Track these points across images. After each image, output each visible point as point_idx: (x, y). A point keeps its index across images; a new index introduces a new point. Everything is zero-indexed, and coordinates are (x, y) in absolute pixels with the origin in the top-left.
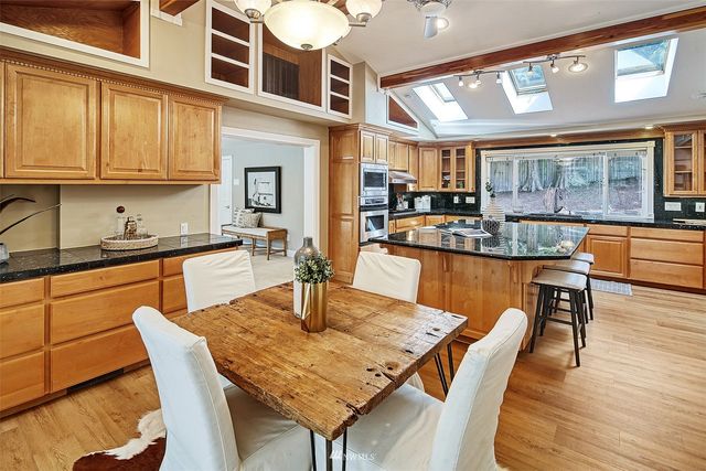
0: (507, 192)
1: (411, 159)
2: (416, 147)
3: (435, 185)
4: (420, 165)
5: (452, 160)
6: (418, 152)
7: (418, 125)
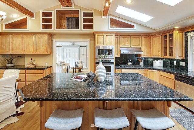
1: (143, 42)
2: (149, 36)
3: (160, 54)
4: (152, 45)
5: (167, 40)
6: (150, 38)
7: (135, 27)
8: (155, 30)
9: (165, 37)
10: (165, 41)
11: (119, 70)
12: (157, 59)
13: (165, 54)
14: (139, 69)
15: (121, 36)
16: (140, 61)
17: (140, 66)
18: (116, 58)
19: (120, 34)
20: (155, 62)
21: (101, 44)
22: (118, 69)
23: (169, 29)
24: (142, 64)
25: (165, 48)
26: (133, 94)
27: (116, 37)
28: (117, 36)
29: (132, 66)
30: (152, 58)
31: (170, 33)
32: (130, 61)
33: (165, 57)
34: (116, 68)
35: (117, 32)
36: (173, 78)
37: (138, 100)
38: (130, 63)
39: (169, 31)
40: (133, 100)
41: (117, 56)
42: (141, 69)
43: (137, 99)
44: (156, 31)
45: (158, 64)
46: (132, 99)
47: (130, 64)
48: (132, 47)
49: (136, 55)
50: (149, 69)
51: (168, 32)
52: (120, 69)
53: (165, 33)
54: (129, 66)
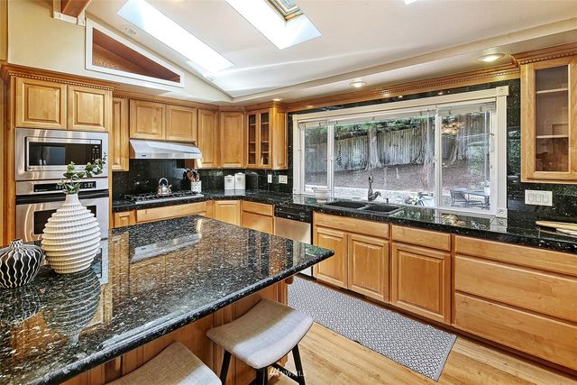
0: (321, 173)
1: (202, 127)
2: (215, 111)
3: (241, 160)
4: (222, 136)
5: (257, 127)
6: (219, 118)
7: (182, 79)
8: (233, 98)
9: (252, 118)
10: (252, 129)
11: (127, 213)
12: (233, 172)
13: (252, 158)
14: (191, 201)
15: (132, 102)
16: (192, 178)
17: (194, 193)
18: (115, 174)
19: (132, 95)
20: (229, 181)
21: (48, 121)
22: (122, 210)
23: (261, 101)
24: (197, 186)
25: (252, 146)
26: (222, 281)
27: (114, 103)
28: (117, 100)
29: (171, 196)
30: (220, 170)
31: (264, 111)
32: (164, 182)
33: (252, 166)
34: (115, 210)
35: (119, 84)
36: (271, 213)
37: (242, 297)
38: (164, 188)
39: (260, 107)
40: (228, 302)
41: (117, 168)
42: (198, 200)
43: (238, 293)
44: (235, 101)
45: (235, 184)
46: (227, 297)
47: (164, 190)
48: (171, 138)
49: (181, 163)
50: (218, 199)
51: (257, 107)
52: (131, 210)
53: (252, 108)
54: (161, 197)
